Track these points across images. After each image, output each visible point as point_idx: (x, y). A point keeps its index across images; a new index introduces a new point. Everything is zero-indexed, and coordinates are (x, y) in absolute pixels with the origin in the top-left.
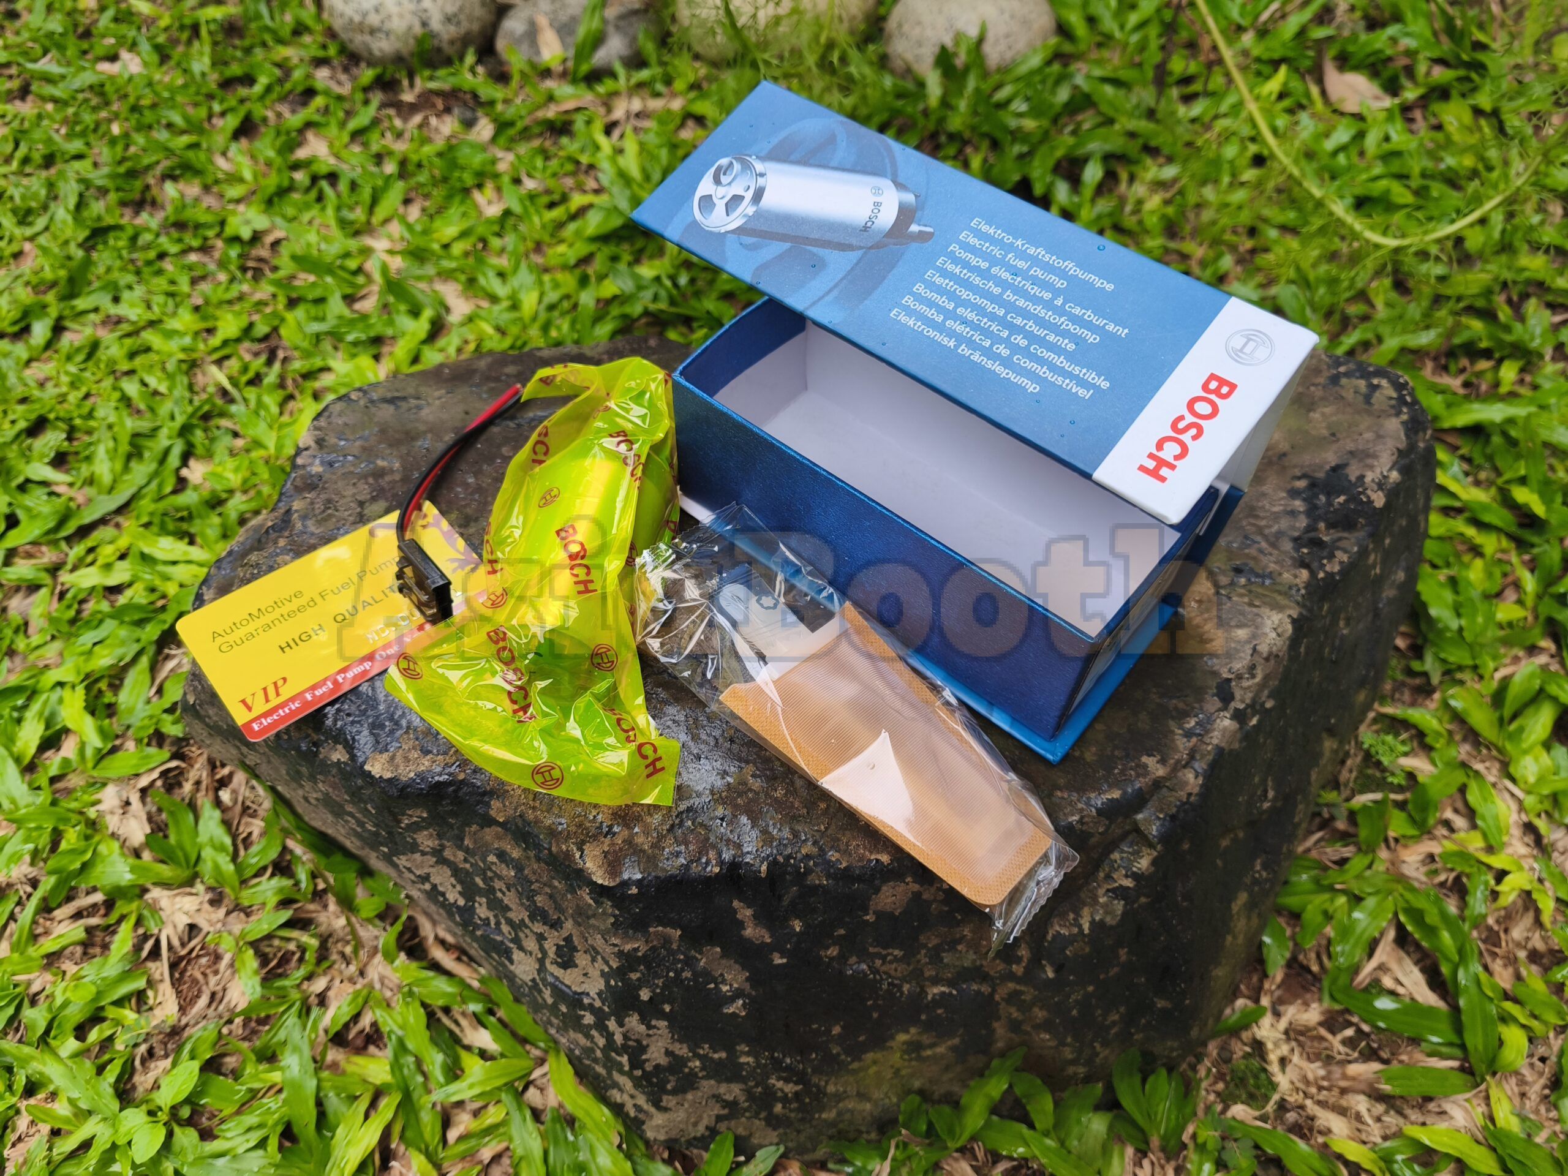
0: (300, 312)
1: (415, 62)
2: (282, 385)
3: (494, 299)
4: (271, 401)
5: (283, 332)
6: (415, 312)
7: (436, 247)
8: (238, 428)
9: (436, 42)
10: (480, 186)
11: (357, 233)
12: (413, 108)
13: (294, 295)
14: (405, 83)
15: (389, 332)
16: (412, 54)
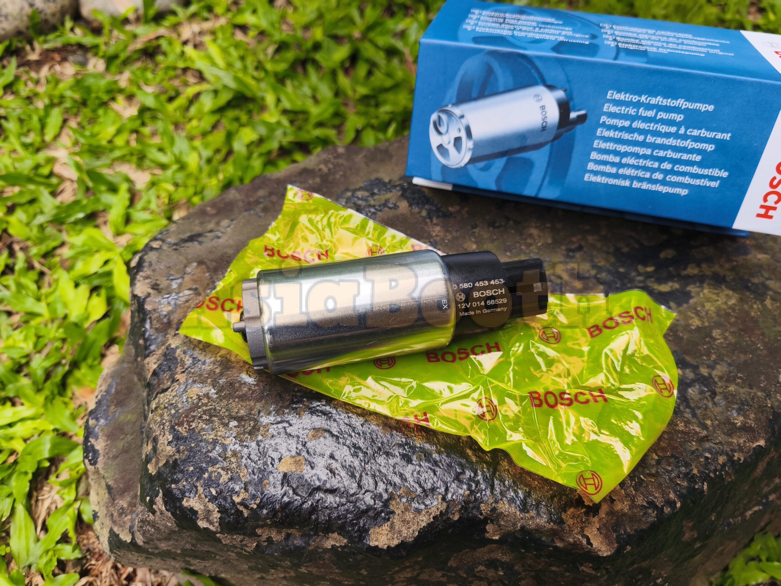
0: (20, 215)
1: (31, 33)
2: (30, 267)
3: (163, 167)
4: (29, 281)
5: (11, 231)
6: (113, 189)
7: (104, 143)
8: (8, 308)
9: (42, 16)
10: (113, 99)
11: (38, 150)
12: (39, 64)
13: (9, 203)
14: (28, 48)
15: (101, 208)
16: (28, 28)
